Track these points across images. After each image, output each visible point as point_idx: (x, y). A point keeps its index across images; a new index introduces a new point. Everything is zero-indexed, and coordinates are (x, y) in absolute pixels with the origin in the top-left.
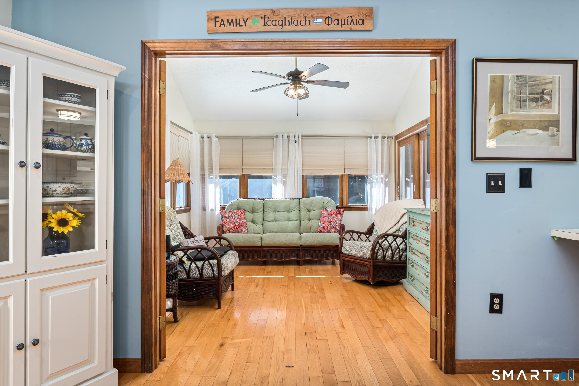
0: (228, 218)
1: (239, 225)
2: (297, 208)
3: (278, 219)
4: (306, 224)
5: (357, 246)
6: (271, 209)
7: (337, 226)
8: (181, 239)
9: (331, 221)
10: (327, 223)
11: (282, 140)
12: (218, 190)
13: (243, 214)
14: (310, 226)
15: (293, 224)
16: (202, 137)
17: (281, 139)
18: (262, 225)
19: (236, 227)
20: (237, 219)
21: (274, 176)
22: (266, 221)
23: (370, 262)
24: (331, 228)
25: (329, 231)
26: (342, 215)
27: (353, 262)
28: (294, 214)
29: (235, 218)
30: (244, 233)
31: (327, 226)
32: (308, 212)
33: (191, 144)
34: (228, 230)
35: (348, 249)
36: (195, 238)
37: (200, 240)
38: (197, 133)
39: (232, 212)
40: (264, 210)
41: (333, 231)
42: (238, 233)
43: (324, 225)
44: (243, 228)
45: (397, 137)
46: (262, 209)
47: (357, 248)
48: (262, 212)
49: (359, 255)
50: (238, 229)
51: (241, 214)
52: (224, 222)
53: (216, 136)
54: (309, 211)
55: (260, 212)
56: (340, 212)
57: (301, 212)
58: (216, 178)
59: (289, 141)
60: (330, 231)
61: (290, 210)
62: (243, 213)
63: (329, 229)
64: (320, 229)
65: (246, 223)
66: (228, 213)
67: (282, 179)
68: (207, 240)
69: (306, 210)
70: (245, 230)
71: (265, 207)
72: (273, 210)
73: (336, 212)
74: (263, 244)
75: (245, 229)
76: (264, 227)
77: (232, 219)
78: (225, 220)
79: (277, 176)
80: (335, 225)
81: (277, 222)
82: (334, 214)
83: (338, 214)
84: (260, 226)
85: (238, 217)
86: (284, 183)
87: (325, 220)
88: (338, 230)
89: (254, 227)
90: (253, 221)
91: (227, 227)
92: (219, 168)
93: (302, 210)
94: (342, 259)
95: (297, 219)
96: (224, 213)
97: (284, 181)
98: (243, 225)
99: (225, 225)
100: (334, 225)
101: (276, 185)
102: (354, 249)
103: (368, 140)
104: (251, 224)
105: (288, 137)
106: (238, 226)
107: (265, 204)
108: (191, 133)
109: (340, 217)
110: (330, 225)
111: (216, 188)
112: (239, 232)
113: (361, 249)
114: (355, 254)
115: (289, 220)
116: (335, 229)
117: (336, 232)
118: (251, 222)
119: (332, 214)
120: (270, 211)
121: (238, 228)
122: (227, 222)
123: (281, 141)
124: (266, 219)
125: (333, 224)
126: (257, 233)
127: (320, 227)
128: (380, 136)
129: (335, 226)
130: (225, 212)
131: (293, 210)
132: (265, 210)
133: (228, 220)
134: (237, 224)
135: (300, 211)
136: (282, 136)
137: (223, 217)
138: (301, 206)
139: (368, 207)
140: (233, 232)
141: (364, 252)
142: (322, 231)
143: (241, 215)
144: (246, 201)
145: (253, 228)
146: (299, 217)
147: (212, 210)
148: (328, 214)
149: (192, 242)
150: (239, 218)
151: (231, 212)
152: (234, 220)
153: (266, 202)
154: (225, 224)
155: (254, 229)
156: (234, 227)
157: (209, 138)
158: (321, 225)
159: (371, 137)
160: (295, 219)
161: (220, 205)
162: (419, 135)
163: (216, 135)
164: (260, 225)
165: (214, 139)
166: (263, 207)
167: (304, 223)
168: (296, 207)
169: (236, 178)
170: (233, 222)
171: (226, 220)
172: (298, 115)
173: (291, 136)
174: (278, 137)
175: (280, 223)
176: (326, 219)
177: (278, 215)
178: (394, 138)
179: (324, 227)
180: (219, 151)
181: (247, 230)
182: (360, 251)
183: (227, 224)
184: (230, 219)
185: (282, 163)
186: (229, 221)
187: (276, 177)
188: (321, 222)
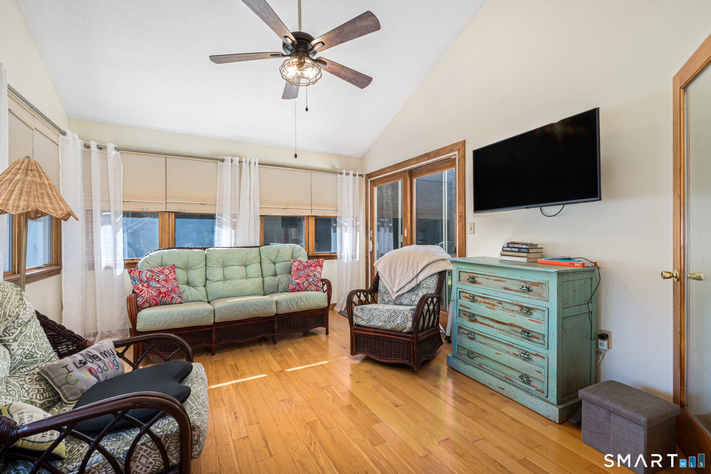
0: (147, 281)
1: (167, 292)
2: (257, 259)
3: (229, 277)
4: (271, 281)
5: (382, 314)
6: (218, 263)
7: (317, 281)
8: (43, 361)
9: (309, 276)
10: (303, 278)
11: (232, 166)
12: (120, 235)
13: (173, 273)
14: (277, 282)
15: (255, 283)
16: (87, 147)
17: (230, 163)
18: (204, 288)
19: (161, 296)
20: (162, 281)
21: (219, 216)
22: (211, 282)
23: (413, 338)
24: (310, 284)
25: (306, 290)
26: (321, 266)
27: (375, 337)
28: (254, 269)
29: (159, 280)
30: (176, 304)
31: (304, 282)
32: (273, 265)
33: (62, 152)
34: (146, 301)
35: (367, 318)
36: (88, 349)
37: (104, 354)
38: (76, 136)
39: (154, 271)
40: (206, 265)
41: (312, 288)
42: (164, 305)
43: (298, 281)
44: (174, 296)
45: (369, 176)
46: (204, 263)
47: (383, 317)
48: (205, 268)
49: (388, 327)
50: (166, 298)
51: (170, 273)
52: (138, 289)
53: (115, 147)
54: (274, 263)
55: (201, 267)
56: (319, 263)
57: (262, 265)
58: (116, 216)
59: (241, 168)
60: (308, 289)
61: (247, 263)
62: (172, 271)
63: (306, 286)
64: (292, 287)
65: (178, 287)
66: (147, 273)
67: (231, 220)
68: (123, 348)
69: (270, 262)
70: (178, 299)
71: (207, 260)
72: (222, 263)
73: (314, 263)
74: (217, 321)
75: (177, 297)
76: (208, 290)
77: (153, 284)
78: (140, 286)
79: (222, 216)
80: (315, 280)
81: (228, 282)
82: (311, 266)
83: (317, 265)
84: (202, 289)
85: (164, 278)
86: (234, 226)
87: (299, 274)
88: (320, 287)
89: (192, 292)
90: (188, 283)
91: (145, 298)
92: (122, 200)
93: (264, 262)
94: (355, 333)
95: (259, 276)
96: (138, 273)
97: (235, 222)
98: (173, 290)
99: (141, 294)
100: (313, 280)
101: (222, 229)
102: (378, 319)
103: (338, 177)
104: (186, 287)
105: (240, 162)
106: (164, 293)
107: (207, 256)
108: (64, 134)
109: (319, 270)
110: (307, 281)
111: (115, 232)
112: (167, 303)
113: (392, 318)
114: (381, 326)
115: (247, 277)
116: (315, 286)
117: (317, 289)
118: (186, 284)
119: (310, 267)
120: (218, 266)
121: (166, 296)
122: (144, 288)
123: (230, 167)
124: (210, 279)
125: (311, 280)
126: (198, 301)
127: (293, 284)
128: (351, 173)
129: (315, 282)
130: (140, 272)
131: (252, 263)
132: (208, 264)
133: (145, 285)
134: (163, 290)
135: (261, 263)
136: (231, 161)
137: (135, 281)
138: (263, 256)
139: (338, 254)
140: (156, 305)
141: (399, 322)
142: (295, 290)
143: (169, 276)
144: (176, 252)
145: (189, 294)
146: (261, 272)
147: (107, 268)
148: (304, 267)
149: (79, 365)
150: (166, 281)
151: (151, 271)
152: (157, 284)
153: (209, 252)
154: (141, 292)
155: (193, 294)
156: (158, 296)
157: (102, 150)
158: (293, 282)
159: (341, 173)
160: (256, 276)
161: (124, 260)
162: (411, 171)
163: (117, 146)
164: (201, 287)
165: (112, 152)
166: (205, 261)
167: (269, 280)
168: (255, 259)
169: (154, 218)
170: (156, 287)
171: (143, 286)
172: (307, 110)
173: (244, 162)
174: (225, 161)
175: (234, 282)
176: (301, 273)
177: (229, 271)
178: (364, 176)
179: (298, 284)
180: (122, 173)
181: (181, 297)
182: (390, 322)
183: (145, 293)
184: (151, 283)
185: (231, 198)
186: (148, 287)
187: (222, 218)
188: (294, 278)
